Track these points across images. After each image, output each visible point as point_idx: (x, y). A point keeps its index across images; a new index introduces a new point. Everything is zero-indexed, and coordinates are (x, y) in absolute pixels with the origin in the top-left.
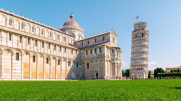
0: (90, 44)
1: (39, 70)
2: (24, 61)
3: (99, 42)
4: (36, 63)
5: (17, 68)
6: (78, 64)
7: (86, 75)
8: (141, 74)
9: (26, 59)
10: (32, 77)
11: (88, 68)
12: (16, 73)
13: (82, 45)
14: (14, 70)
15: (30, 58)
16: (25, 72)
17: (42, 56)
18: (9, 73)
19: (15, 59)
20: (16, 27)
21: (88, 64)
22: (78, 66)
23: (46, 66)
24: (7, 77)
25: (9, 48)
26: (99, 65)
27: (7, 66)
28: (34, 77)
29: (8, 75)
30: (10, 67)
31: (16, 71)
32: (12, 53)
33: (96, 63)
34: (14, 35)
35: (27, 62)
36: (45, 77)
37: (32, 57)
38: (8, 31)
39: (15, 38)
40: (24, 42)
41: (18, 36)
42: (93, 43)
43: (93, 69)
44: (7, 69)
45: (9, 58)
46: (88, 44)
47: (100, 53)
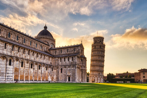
0: (62, 53)
1: (25, 74)
2: (15, 66)
3: (70, 52)
4: (23, 68)
5: (9, 72)
6: (53, 69)
7: (59, 78)
8: (98, 78)
9: (17, 65)
10: (20, 79)
11: (62, 72)
12: (9, 76)
13: (56, 53)
14: (7, 73)
15: (20, 64)
16: (15, 76)
17: (28, 62)
18: (3, 76)
19: (9, 64)
20: (4, 35)
21: (62, 69)
22: (53, 71)
23: (30, 70)
24: (2, 80)
25: (4, 55)
26: (71, 71)
27: (2, 70)
28: (22, 80)
29: (3, 78)
30: (4, 71)
31: (9, 75)
32: (7, 60)
33: (68, 69)
34: (9, 44)
35: (17, 67)
36: (30, 79)
37: (21, 63)
38: (4, 41)
39: (9, 47)
40: (15, 50)
41: (11, 45)
42: (65, 53)
43: (66, 73)
44: (2, 73)
45: (4, 64)
46: (61, 52)
47: (73, 61)
